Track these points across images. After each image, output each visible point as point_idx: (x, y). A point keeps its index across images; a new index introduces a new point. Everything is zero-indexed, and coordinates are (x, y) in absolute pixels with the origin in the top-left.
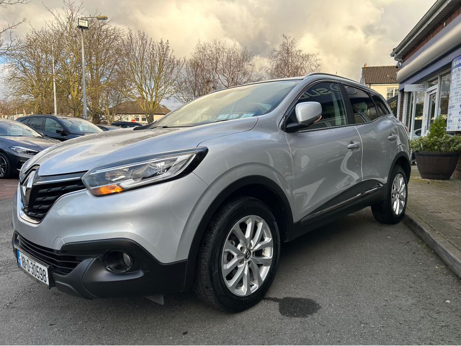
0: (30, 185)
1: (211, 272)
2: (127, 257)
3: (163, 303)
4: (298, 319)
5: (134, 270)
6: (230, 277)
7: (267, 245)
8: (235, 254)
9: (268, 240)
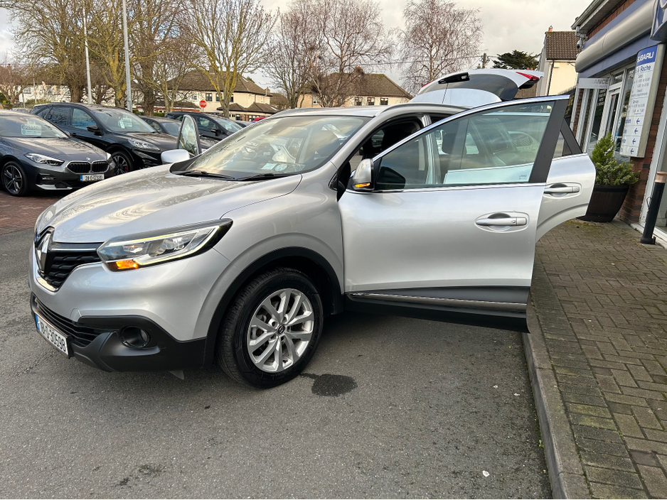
0: (45, 250)
1: (234, 348)
2: (144, 335)
3: (183, 379)
4: (327, 398)
5: (151, 346)
6: (258, 352)
7: (307, 319)
8: (265, 331)
9: (307, 313)
